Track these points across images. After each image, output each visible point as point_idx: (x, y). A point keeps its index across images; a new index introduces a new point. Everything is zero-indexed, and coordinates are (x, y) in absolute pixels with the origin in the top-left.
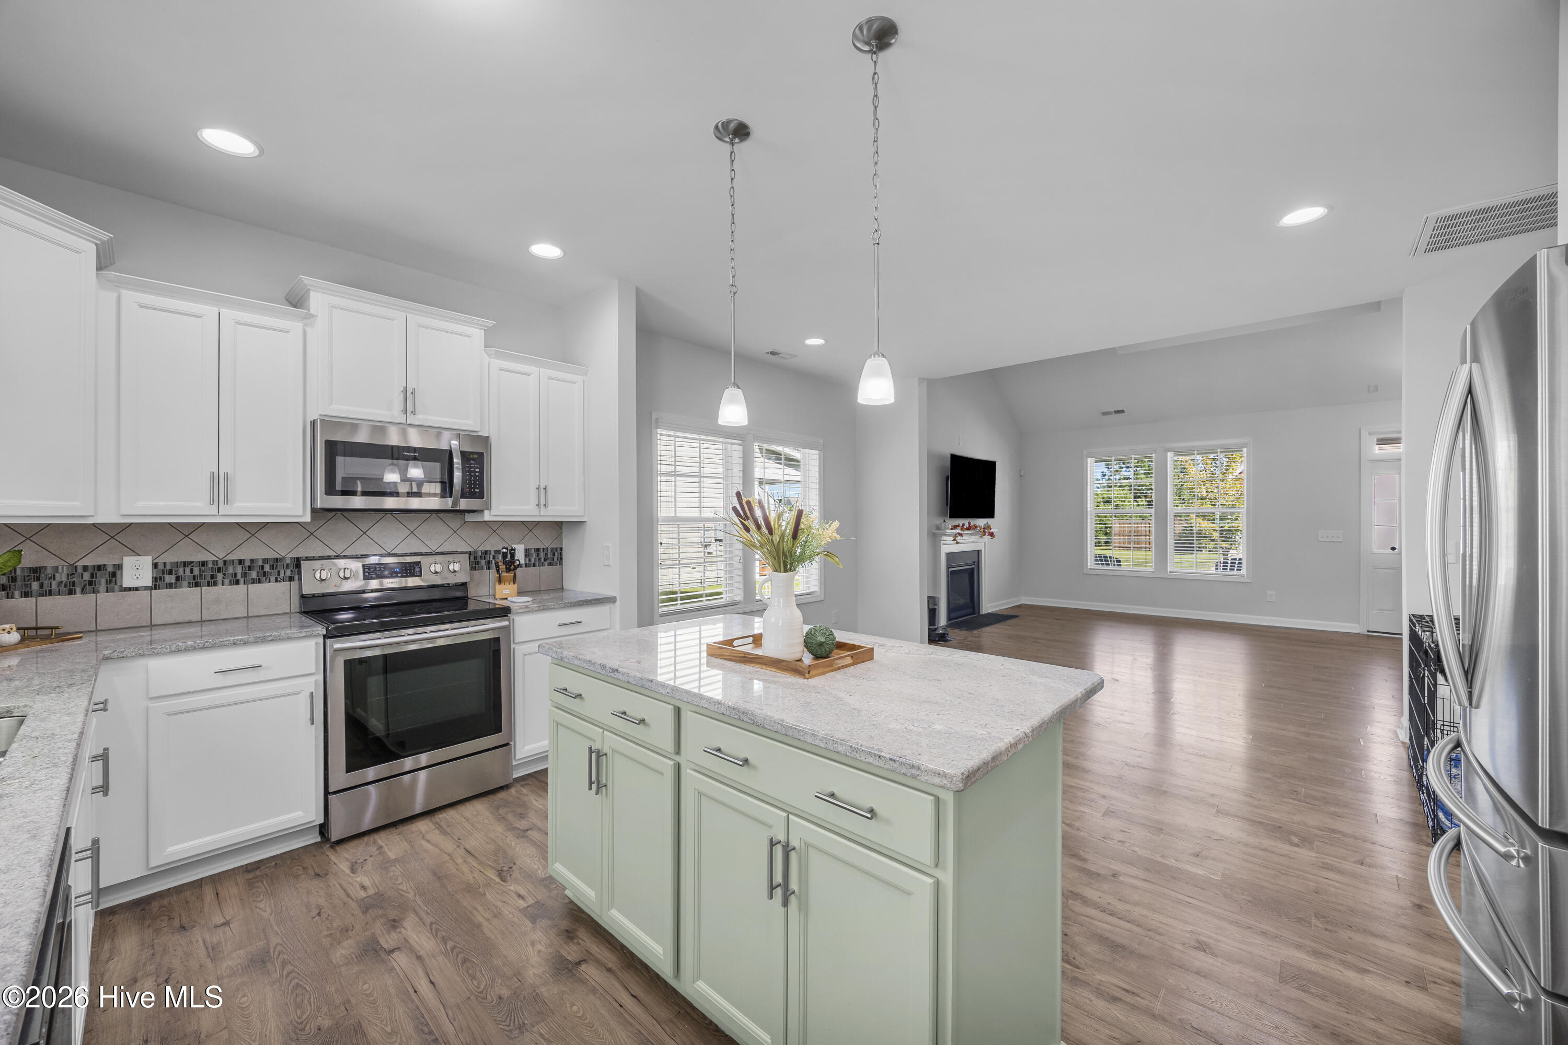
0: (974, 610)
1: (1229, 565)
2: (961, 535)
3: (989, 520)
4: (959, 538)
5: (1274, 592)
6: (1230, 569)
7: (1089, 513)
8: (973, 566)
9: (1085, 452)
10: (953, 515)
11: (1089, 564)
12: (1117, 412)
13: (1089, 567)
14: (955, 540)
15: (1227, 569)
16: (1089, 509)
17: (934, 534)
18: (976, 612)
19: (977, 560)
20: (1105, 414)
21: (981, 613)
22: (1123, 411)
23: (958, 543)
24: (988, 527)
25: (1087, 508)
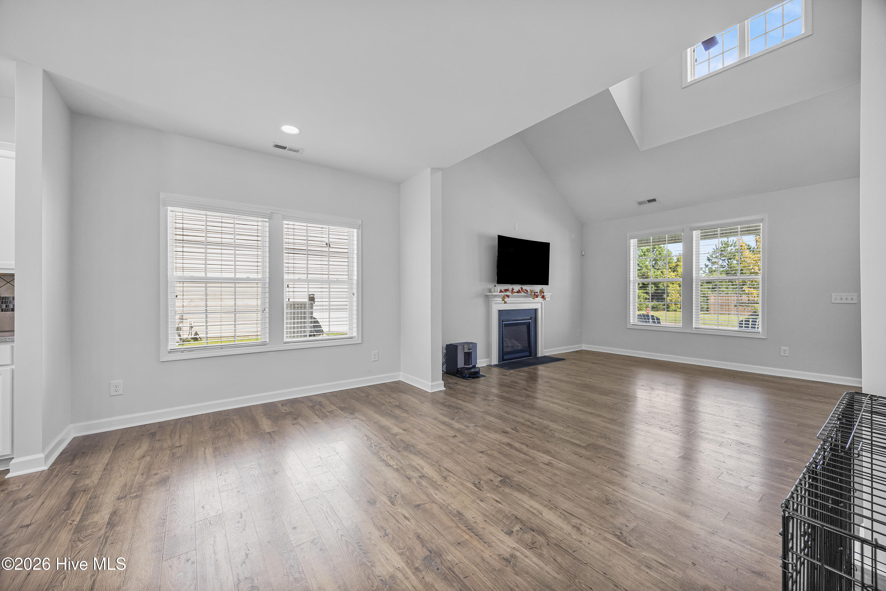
0: (530, 353)
1: (750, 323)
2: (508, 296)
3: (544, 287)
4: (507, 299)
5: (788, 348)
6: (752, 327)
7: (631, 282)
8: (530, 321)
9: (628, 235)
10: (500, 281)
11: (631, 321)
12: (650, 201)
13: (632, 323)
14: (503, 300)
15: (748, 327)
16: (632, 279)
17: (487, 296)
18: (533, 354)
19: (534, 316)
20: (641, 203)
21: (537, 356)
22: (654, 200)
23: (505, 303)
24: (542, 291)
25: (630, 278)
